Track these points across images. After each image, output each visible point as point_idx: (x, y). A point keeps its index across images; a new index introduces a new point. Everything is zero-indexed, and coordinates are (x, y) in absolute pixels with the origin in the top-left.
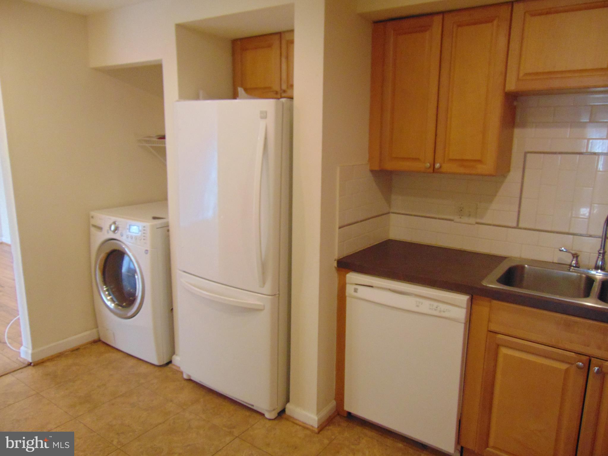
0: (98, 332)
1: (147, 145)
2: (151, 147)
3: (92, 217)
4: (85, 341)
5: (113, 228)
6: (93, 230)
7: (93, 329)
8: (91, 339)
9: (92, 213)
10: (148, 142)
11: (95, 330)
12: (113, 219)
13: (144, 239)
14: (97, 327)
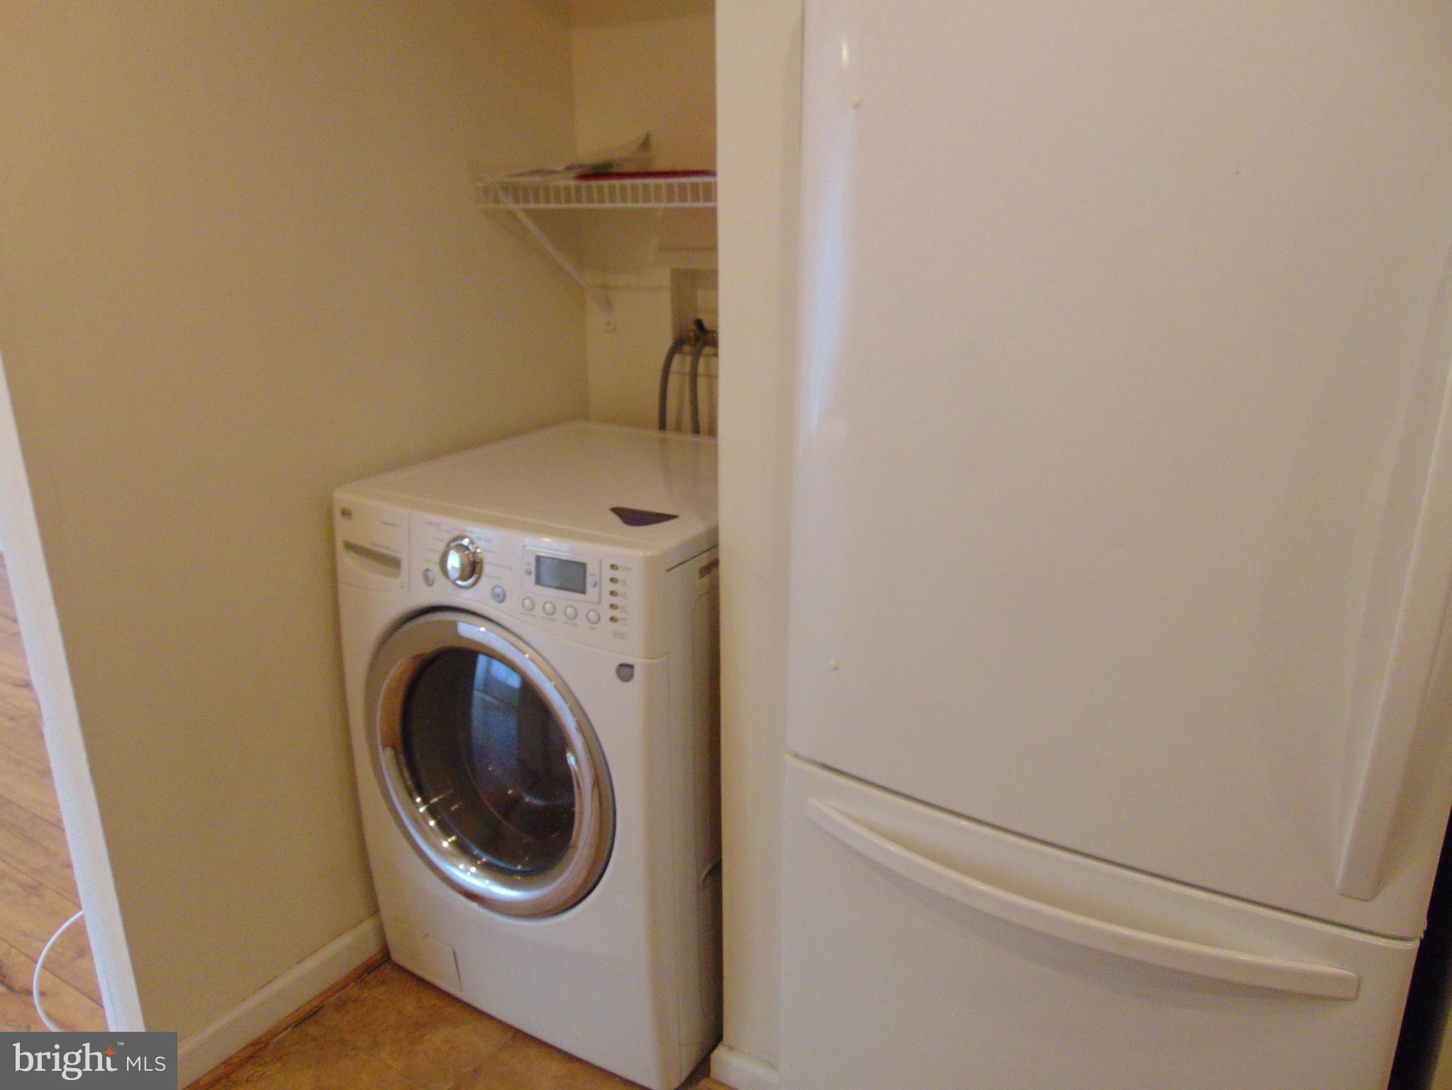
0: (381, 932)
1: (516, 208)
2: (532, 214)
3: (346, 513)
4: (336, 974)
5: (454, 561)
6: (347, 561)
7: (360, 921)
8: (358, 960)
9: (343, 497)
10: (517, 192)
11: (368, 926)
12: (452, 525)
13: (613, 619)
14: (375, 910)
